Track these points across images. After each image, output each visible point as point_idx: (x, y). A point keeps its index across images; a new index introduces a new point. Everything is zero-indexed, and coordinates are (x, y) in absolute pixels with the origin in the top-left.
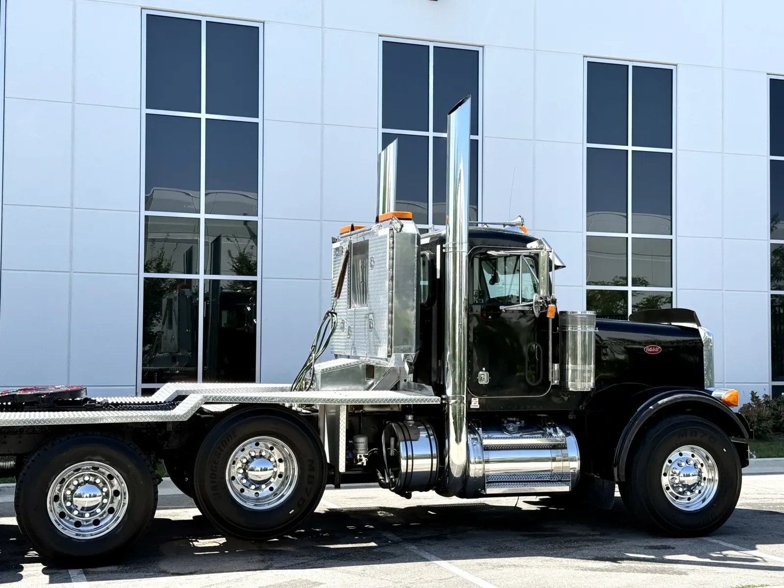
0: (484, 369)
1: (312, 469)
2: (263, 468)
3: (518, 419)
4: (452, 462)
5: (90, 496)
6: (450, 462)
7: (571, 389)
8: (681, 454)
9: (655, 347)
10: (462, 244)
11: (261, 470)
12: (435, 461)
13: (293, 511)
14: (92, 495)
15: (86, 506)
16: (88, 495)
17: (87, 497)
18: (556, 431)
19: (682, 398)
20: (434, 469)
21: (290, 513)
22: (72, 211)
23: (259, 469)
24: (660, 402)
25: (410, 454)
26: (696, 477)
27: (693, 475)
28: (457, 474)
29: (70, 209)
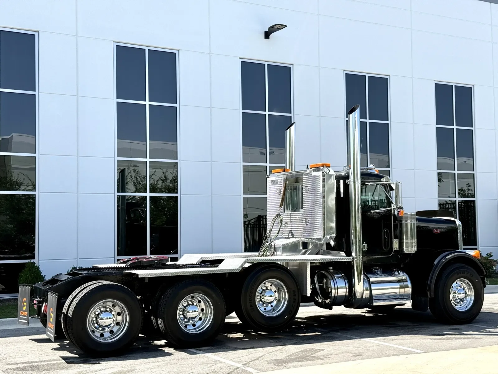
0: (365, 243)
1: (295, 295)
2: (270, 295)
3: (379, 268)
4: (357, 291)
5: (193, 312)
6: (356, 291)
7: (405, 252)
8: (457, 283)
9: (438, 230)
10: (358, 179)
11: (269, 297)
12: (348, 290)
13: (287, 317)
14: (194, 311)
15: (191, 317)
16: (192, 311)
17: (191, 312)
18: (399, 273)
19: (457, 255)
20: (347, 294)
21: (286, 317)
22: (78, 158)
23: (268, 296)
24: (447, 257)
25: (336, 287)
26: (464, 294)
27: (463, 294)
28: (359, 297)
29: (76, 157)
